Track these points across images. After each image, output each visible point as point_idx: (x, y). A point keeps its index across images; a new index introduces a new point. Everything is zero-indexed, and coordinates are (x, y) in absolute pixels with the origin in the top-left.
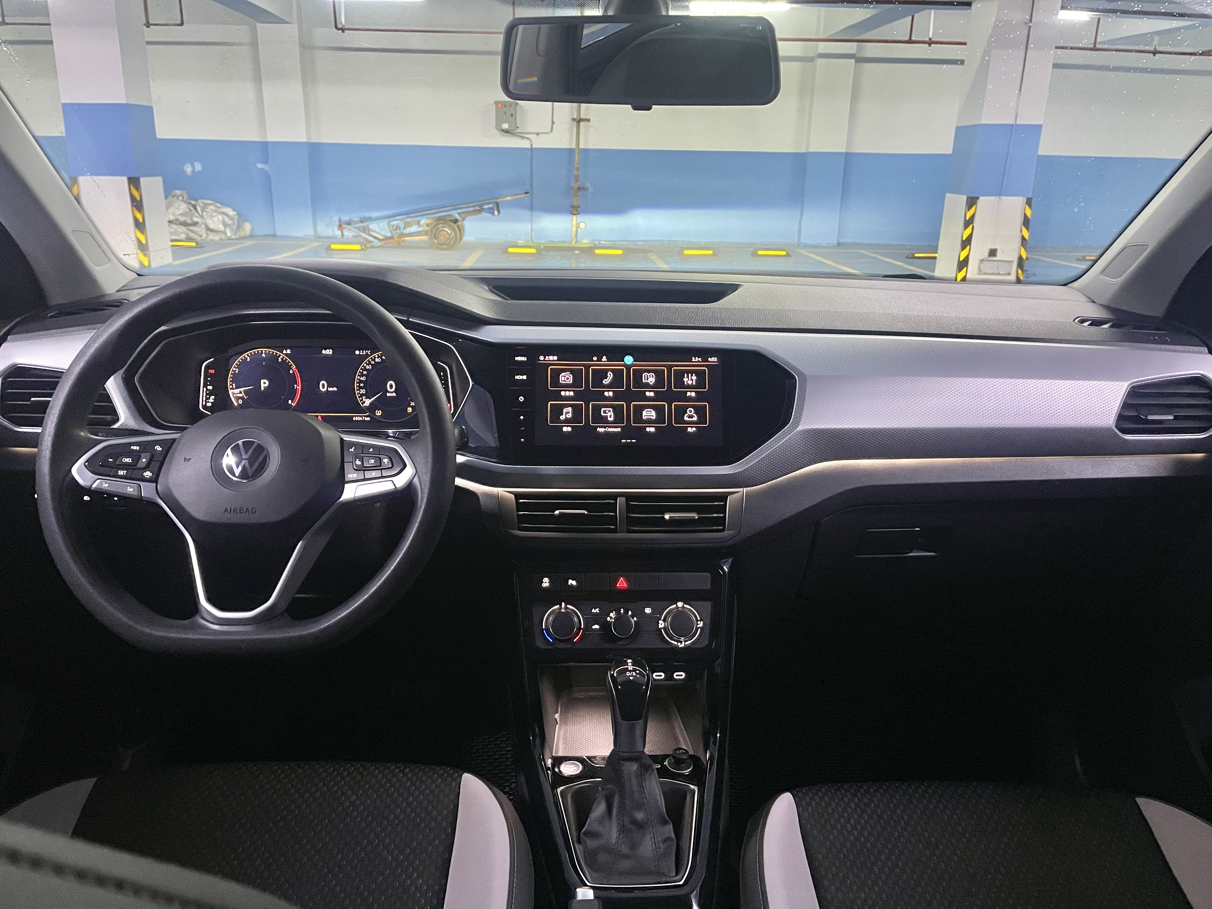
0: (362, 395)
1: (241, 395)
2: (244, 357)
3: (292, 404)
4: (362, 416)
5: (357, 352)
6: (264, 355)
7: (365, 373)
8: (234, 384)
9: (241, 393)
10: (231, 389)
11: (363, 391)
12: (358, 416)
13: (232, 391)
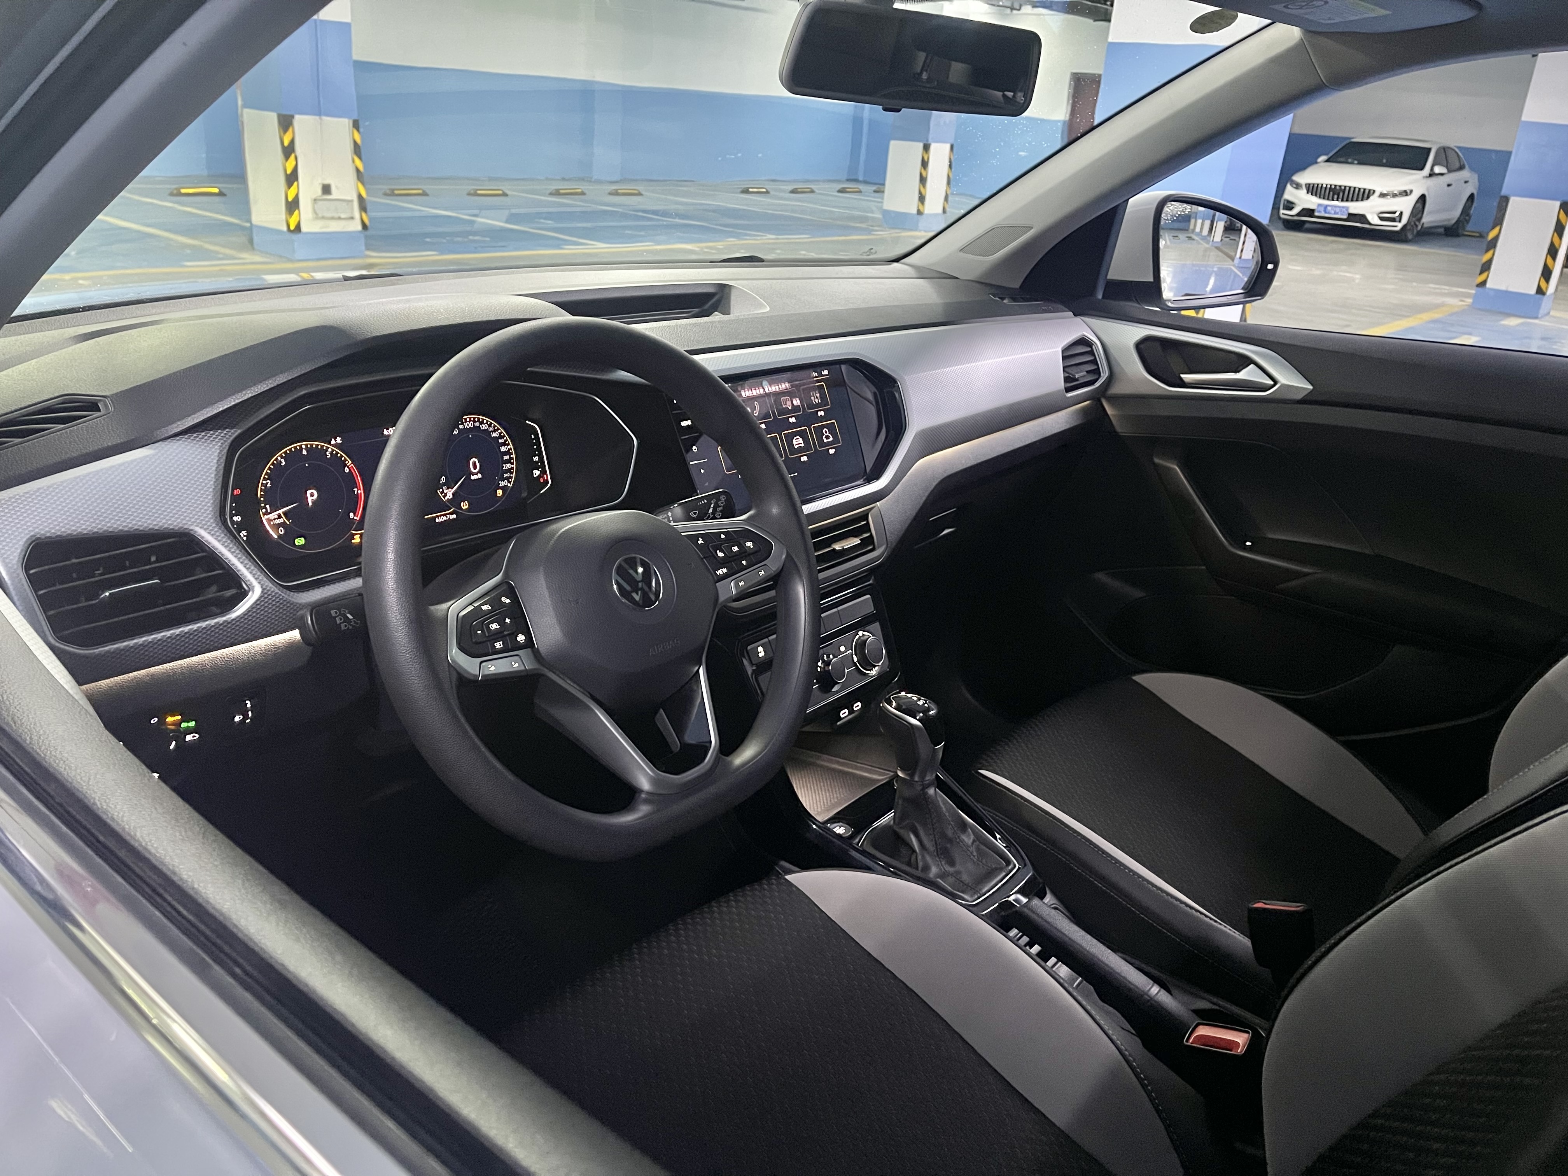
0: (441, 485)
1: (281, 521)
2: (276, 460)
3: (355, 518)
4: (446, 515)
6: (304, 452)
8: (268, 506)
9: (279, 517)
10: (264, 514)
12: (441, 516)
13: (266, 517)
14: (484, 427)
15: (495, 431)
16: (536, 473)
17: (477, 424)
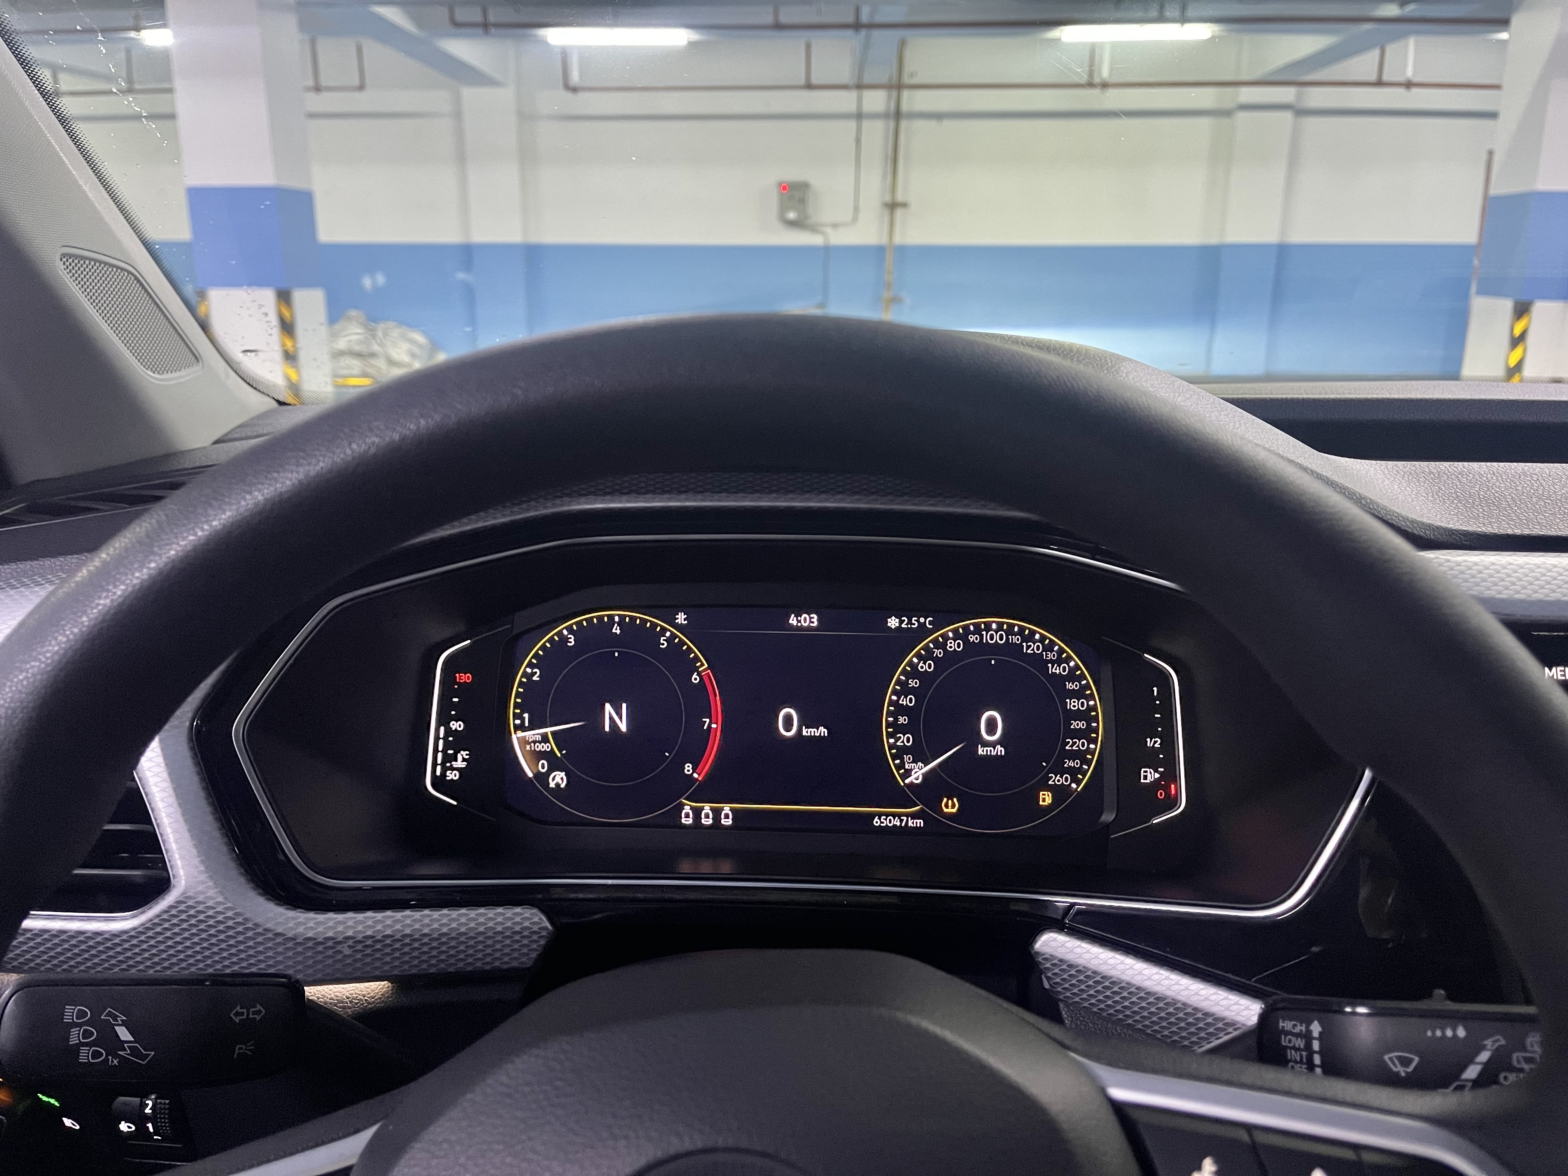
0: (901, 752)
1: (545, 747)
2: (560, 634)
3: (695, 775)
4: (899, 816)
5: (893, 622)
6: (616, 630)
7: (913, 683)
8: (526, 715)
9: (545, 739)
10: (517, 728)
11: (905, 740)
12: (887, 814)
13: (520, 734)
14: (1032, 648)
15: (1059, 661)
16: (1150, 776)
17: (1016, 640)
